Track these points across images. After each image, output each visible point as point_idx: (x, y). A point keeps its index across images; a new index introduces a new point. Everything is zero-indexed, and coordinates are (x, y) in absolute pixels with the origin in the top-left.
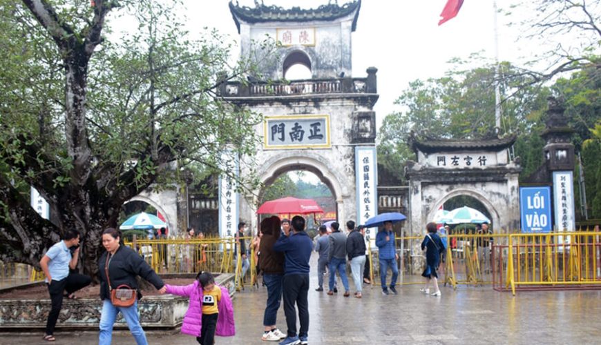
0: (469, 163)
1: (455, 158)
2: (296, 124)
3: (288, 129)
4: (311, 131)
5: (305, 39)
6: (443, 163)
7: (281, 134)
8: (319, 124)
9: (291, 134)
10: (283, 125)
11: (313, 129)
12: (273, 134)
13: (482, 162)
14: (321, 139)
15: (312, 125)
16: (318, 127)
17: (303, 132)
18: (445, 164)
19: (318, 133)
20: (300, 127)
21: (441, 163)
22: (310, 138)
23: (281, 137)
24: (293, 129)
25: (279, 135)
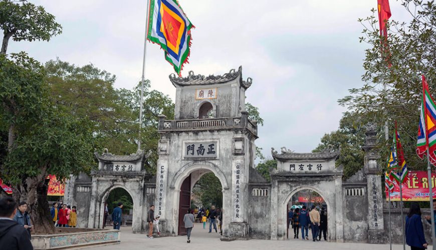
0: (310, 169)
1: (302, 165)
2: (201, 145)
3: (196, 148)
4: (209, 149)
5: (211, 95)
6: (293, 168)
7: (192, 151)
8: (213, 145)
9: (197, 151)
10: (193, 145)
11: (210, 148)
12: (188, 151)
13: (319, 168)
14: (214, 154)
15: (209, 146)
16: (213, 147)
17: (204, 149)
18: (294, 170)
19: (213, 150)
20: (203, 147)
21: (292, 169)
22: (208, 153)
23: (192, 153)
24: (199, 148)
25: (191, 151)
